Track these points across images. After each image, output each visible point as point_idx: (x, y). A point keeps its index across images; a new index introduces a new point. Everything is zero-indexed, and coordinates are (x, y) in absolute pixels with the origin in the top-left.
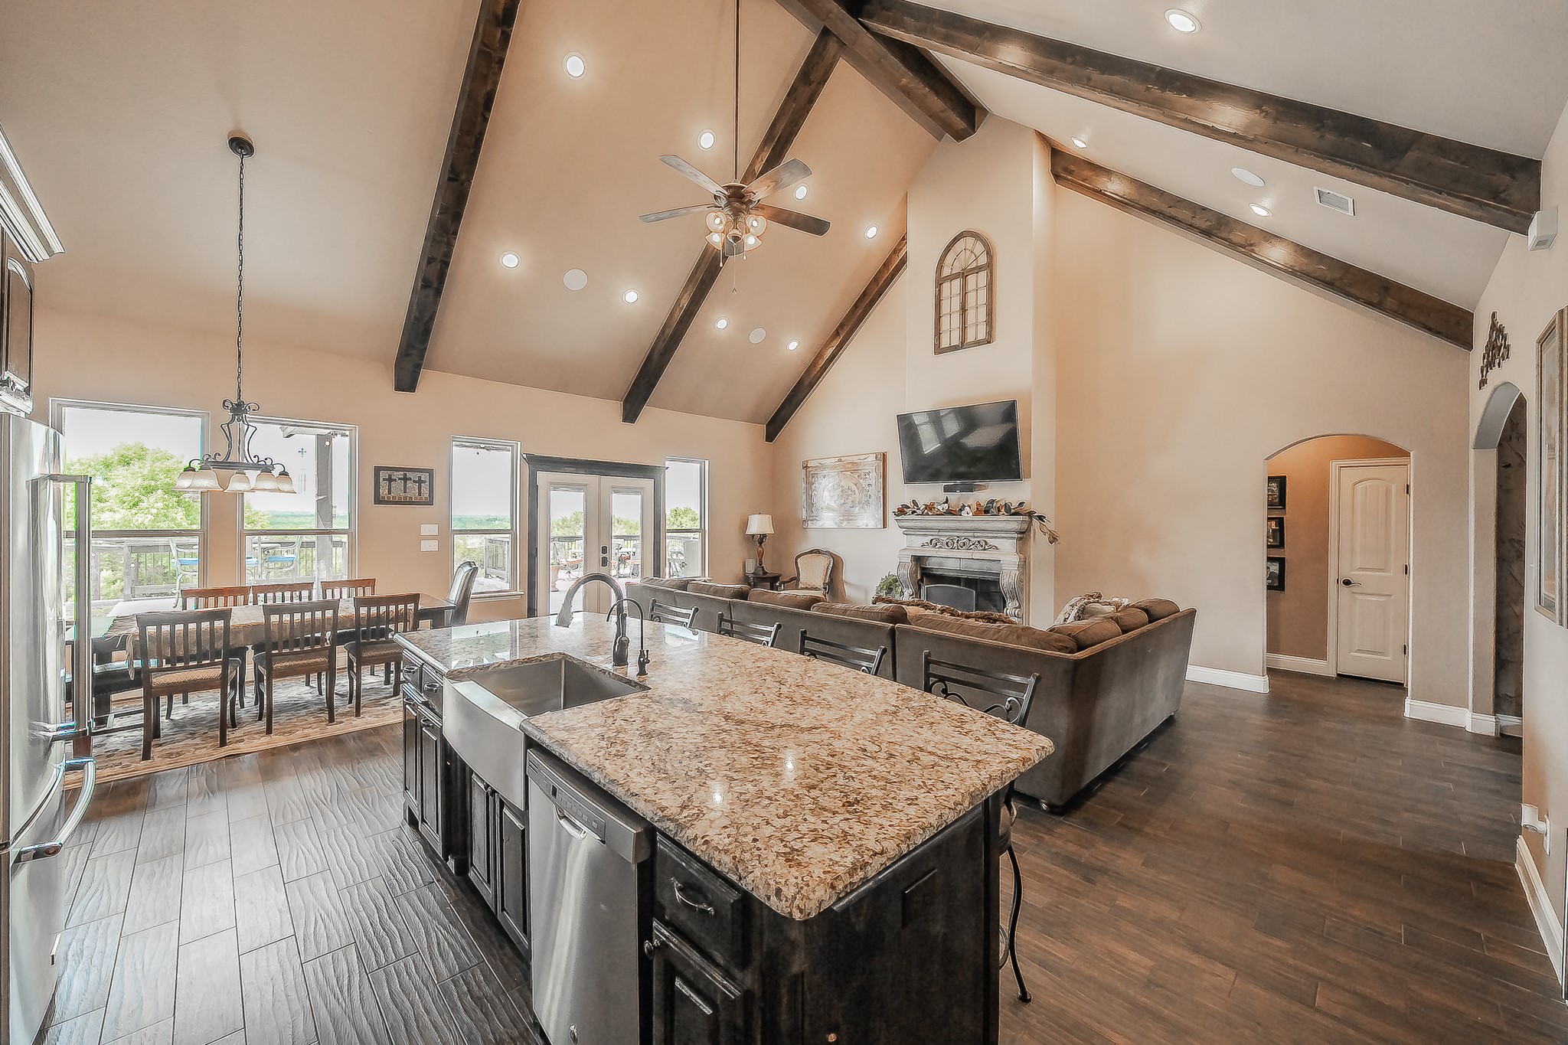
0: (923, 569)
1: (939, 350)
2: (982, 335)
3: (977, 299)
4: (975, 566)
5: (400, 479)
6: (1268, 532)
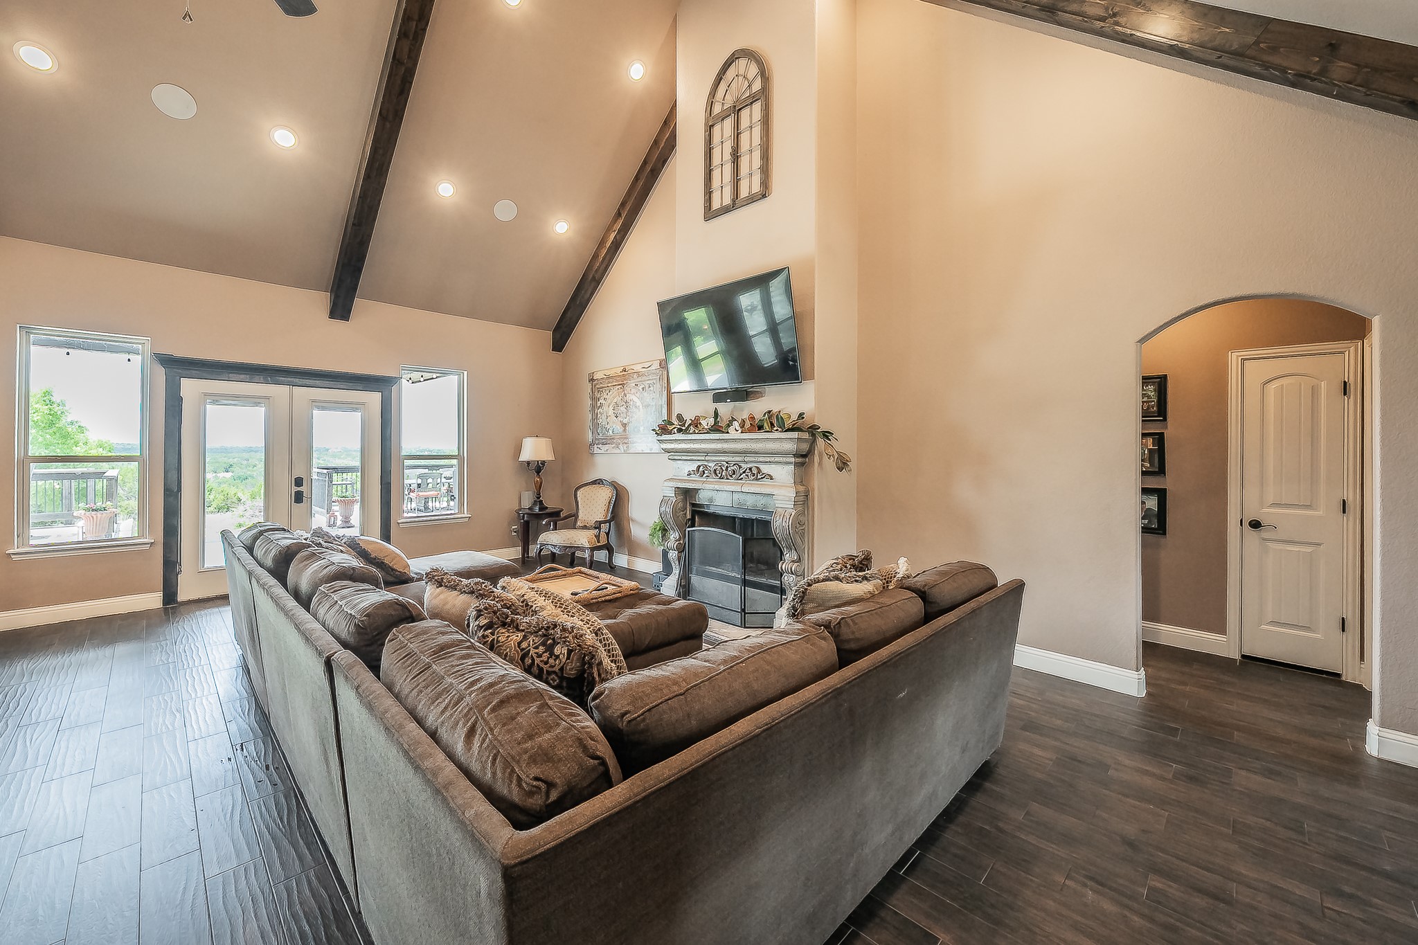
0: (693, 505)
1: (710, 214)
2: (756, 188)
3: (751, 140)
4: (750, 501)
6: (1143, 454)
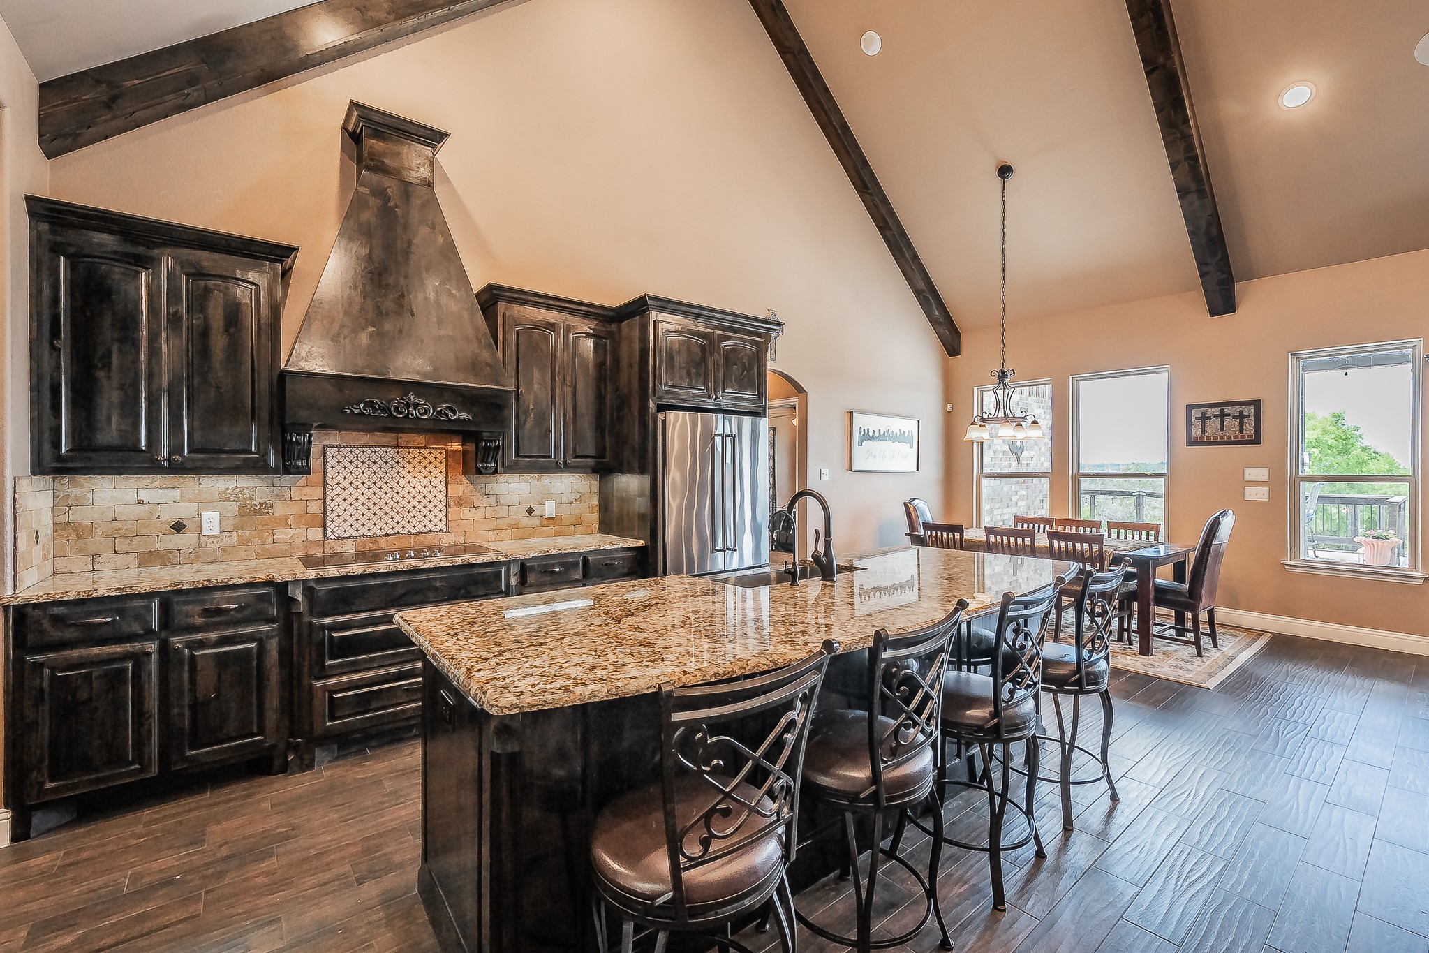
5: (1215, 416)
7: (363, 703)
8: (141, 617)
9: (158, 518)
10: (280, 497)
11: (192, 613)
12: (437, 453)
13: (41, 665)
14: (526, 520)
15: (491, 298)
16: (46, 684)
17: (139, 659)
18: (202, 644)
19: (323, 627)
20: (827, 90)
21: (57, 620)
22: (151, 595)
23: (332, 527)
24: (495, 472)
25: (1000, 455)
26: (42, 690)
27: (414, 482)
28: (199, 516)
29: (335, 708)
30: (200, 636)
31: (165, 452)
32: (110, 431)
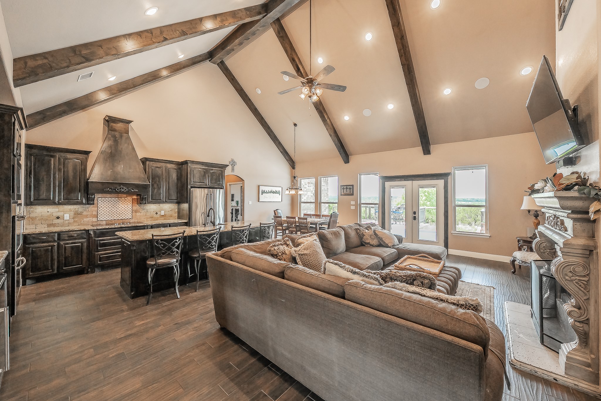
5: (345, 188)
7: (108, 258)
8: (53, 237)
9: (53, 216)
10: (85, 210)
11: (65, 236)
12: (130, 198)
13: (29, 248)
14: (155, 216)
15: (144, 161)
16: (31, 251)
17: (52, 246)
18: (68, 244)
19: (98, 240)
20: (250, 100)
21: (34, 238)
22: (55, 232)
23: (100, 218)
24: (145, 203)
25: (310, 197)
26: (29, 253)
27: (123, 206)
28: (64, 215)
29: (100, 259)
30: (67, 242)
31: (57, 200)
32: (43, 196)
